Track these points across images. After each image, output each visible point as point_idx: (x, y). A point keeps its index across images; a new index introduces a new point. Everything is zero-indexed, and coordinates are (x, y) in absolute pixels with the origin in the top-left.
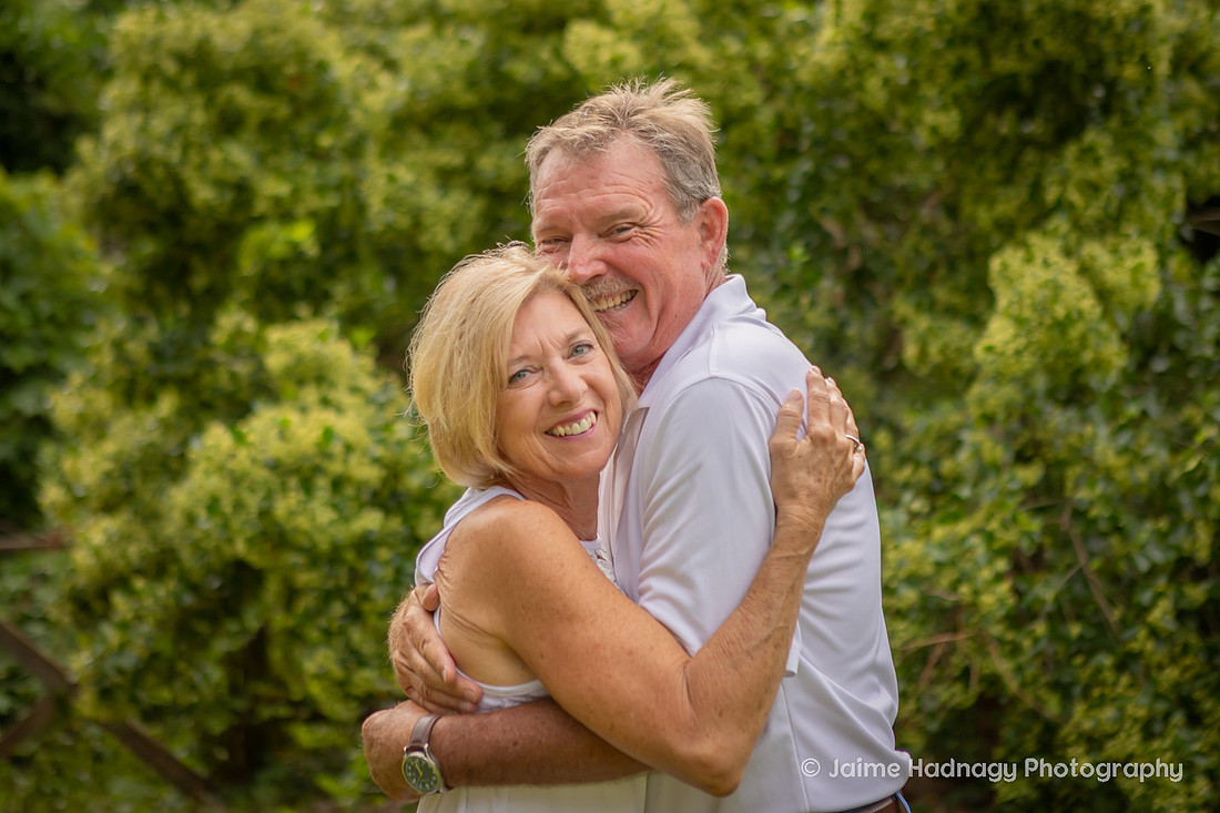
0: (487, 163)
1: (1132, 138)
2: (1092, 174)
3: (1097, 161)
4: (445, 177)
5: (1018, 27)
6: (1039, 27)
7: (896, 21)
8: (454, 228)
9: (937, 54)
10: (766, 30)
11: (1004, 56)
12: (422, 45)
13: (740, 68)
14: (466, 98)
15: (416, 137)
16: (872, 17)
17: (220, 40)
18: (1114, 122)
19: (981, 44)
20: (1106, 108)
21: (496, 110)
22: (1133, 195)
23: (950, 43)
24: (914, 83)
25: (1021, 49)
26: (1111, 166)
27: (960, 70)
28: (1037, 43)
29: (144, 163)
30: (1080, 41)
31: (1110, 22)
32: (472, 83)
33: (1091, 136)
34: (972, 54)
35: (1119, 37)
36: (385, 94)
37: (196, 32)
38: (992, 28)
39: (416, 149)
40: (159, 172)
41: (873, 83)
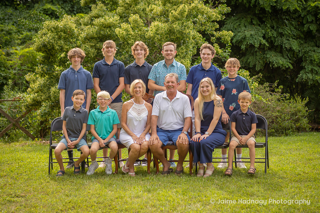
0: (98, 45)
1: (187, 47)
2: (182, 51)
3: (183, 49)
4: (92, 47)
5: (174, 33)
6: (177, 33)
7: (160, 31)
8: (93, 54)
9: (164, 35)
10: (140, 30)
11: (172, 36)
12: (89, 28)
13: (137, 35)
14: (96, 36)
15: (87, 41)
16: (157, 30)
17: (59, 25)
18: (185, 45)
19: (169, 34)
20: (183, 43)
21: (99, 38)
22: (187, 54)
23: (166, 34)
24: (161, 39)
25: (174, 35)
26: (184, 50)
27: (167, 37)
28: (176, 35)
29: (49, 42)
30: (181, 35)
31: (186, 33)
32: (97, 34)
33: (182, 47)
34: (168, 36)
35: (187, 35)
36: (83, 35)
37: (57, 24)
38: (171, 32)
39: (87, 42)
40: (51, 44)
41: (156, 38)
